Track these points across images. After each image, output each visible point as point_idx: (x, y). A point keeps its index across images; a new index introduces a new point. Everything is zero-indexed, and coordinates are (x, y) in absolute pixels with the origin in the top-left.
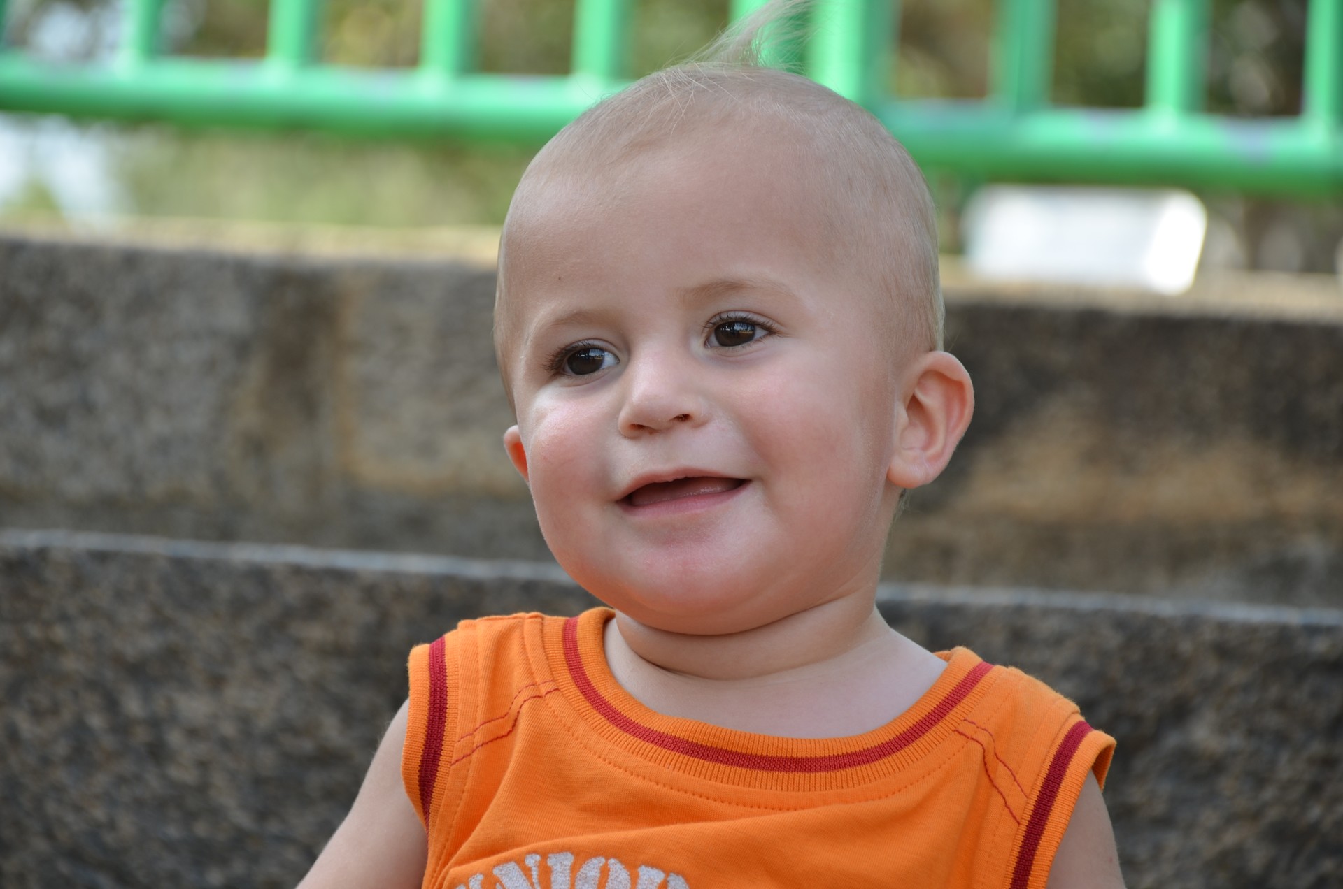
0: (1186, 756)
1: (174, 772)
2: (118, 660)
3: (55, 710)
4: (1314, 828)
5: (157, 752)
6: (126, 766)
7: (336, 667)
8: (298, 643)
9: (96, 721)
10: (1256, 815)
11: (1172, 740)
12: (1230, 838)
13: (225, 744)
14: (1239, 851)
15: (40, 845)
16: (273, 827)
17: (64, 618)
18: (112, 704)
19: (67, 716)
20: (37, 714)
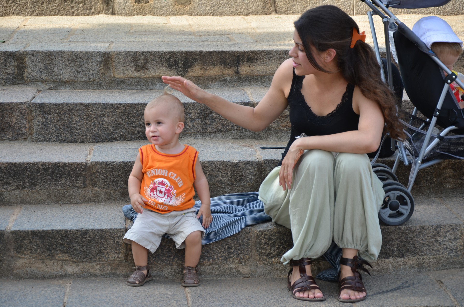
0: (212, 117)
1: (105, 126)
2: (98, 115)
3: (91, 121)
4: (226, 123)
5: (102, 124)
6: (100, 126)
7: (121, 114)
8: (117, 111)
9: (96, 121)
10: (220, 123)
11: (210, 116)
12: (217, 126)
13: (110, 123)
14: (218, 127)
15: (91, 135)
16: (116, 131)
17: (91, 111)
18: (97, 120)
19: (93, 121)
20: (89, 121)
